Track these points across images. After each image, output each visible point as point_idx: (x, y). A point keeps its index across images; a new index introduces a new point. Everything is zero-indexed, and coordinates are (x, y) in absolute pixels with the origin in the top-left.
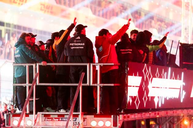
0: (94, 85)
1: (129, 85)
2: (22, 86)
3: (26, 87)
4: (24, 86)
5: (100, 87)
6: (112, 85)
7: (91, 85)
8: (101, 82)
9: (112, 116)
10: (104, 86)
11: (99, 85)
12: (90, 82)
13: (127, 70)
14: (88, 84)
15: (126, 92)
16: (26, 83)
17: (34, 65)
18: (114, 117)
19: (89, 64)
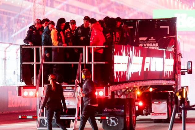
0: (89, 63)
1: (115, 63)
2: (31, 65)
3: (33, 65)
4: (32, 64)
5: (94, 64)
6: (104, 63)
7: (87, 63)
8: (94, 61)
9: (105, 87)
10: (97, 64)
11: (93, 63)
12: (86, 61)
13: (114, 51)
14: (84, 62)
15: (113, 68)
16: (33, 62)
17: (40, 48)
18: (106, 88)
19: (85, 46)
